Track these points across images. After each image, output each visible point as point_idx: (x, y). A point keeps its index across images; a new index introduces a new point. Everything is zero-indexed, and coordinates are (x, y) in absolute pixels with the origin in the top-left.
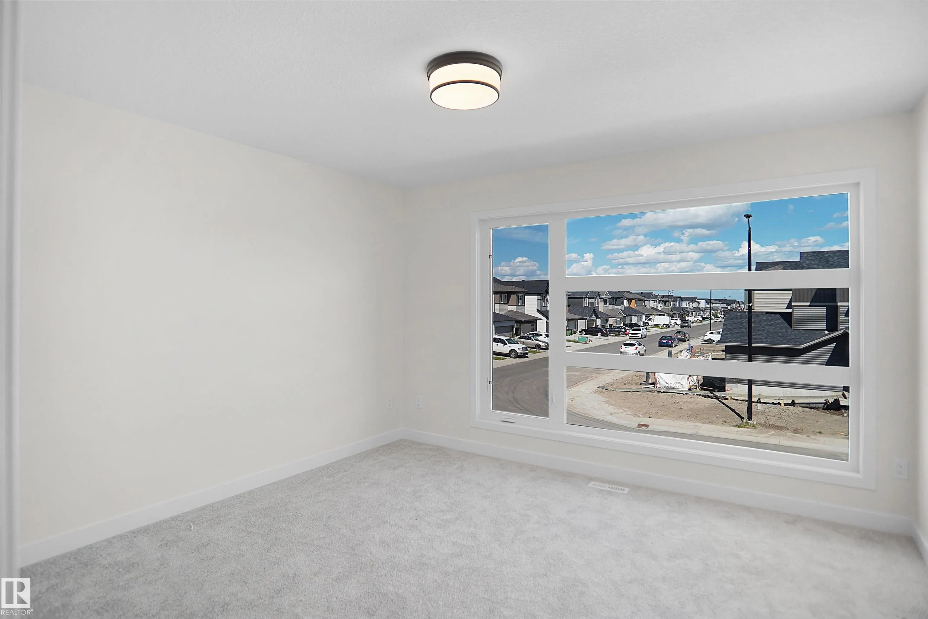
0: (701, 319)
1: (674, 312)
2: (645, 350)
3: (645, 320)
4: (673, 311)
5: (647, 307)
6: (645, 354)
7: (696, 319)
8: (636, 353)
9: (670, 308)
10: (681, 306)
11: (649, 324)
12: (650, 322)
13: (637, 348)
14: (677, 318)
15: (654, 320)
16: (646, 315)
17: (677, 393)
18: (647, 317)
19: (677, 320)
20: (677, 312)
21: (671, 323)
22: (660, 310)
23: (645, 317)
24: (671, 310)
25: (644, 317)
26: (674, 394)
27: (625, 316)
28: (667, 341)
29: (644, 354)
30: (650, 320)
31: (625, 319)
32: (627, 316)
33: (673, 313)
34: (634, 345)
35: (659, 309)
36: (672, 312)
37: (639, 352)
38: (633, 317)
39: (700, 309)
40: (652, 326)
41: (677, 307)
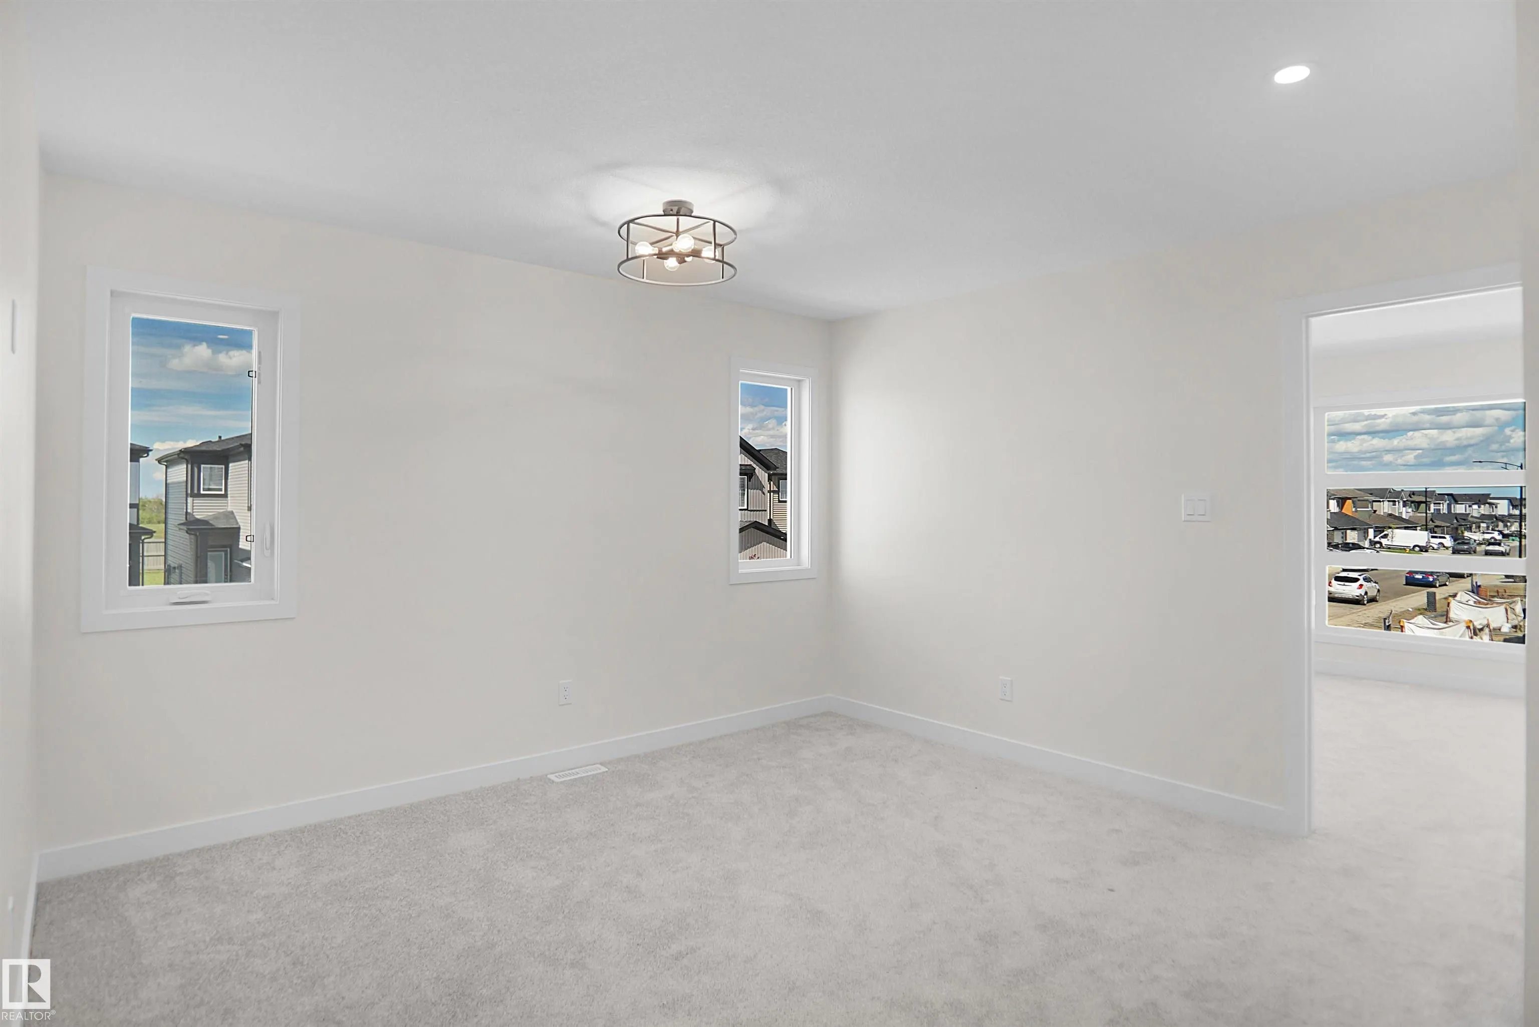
1: (1438, 523)
2: (1379, 591)
3: (1375, 537)
4: (1435, 521)
5: (1377, 513)
6: (1378, 597)
8: (1361, 594)
9: (1428, 515)
10: (1453, 512)
11: (1384, 545)
12: (1384, 541)
13: (1361, 586)
14: (1444, 534)
15: (1392, 538)
16: (1376, 527)
18: (1378, 533)
19: (1444, 538)
20: (1443, 523)
21: (1431, 544)
22: (1407, 518)
23: (1375, 531)
24: (1432, 520)
25: (1371, 531)
27: (1333, 530)
28: (1423, 576)
29: (1376, 598)
30: (1385, 536)
31: (1333, 535)
32: (1336, 529)
33: (1436, 524)
34: (1356, 580)
35: (1404, 517)
36: (1433, 522)
38: (1348, 531)
39: (1496, 518)
40: (1389, 548)
41: (1444, 513)
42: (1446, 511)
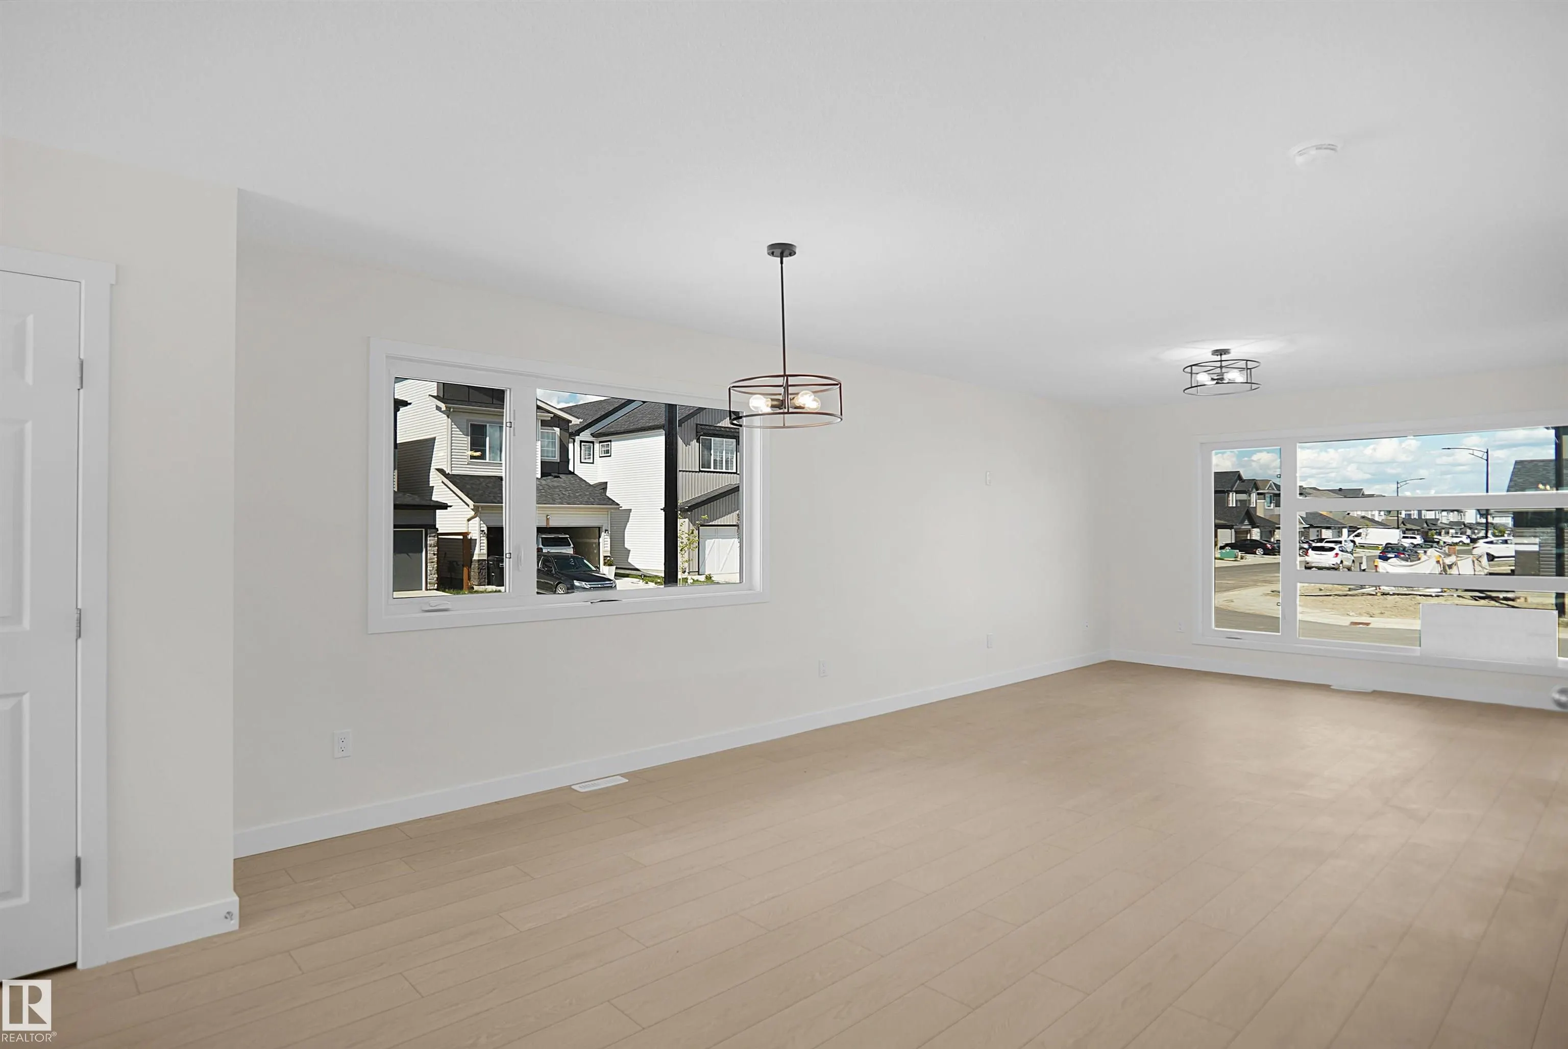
0: (1468, 541)
1: (1409, 526)
3: (1348, 536)
4: (1406, 524)
5: (1350, 515)
7: (1456, 540)
8: (1337, 563)
9: (1399, 518)
10: (1423, 518)
11: (1357, 544)
12: (1357, 540)
13: (1337, 554)
14: (1415, 534)
15: (1366, 535)
16: (1350, 527)
17: (1420, 595)
18: (1350, 533)
19: (1415, 538)
20: (1415, 527)
21: (1402, 543)
22: (1380, 521)
23: (1349, 531)
24: (1403, 523)
25: (1345, 531)
26: (1415, 596)
27: (1308, 528)
28: (1395, 555)
30: (1358, 535)
31: (1308, 532)
32: (1312, 526)
33: (1406, 527)
34: (1332, 549)
35: (1377, 519)
36: (1404, 525)
37: (1342, 562)
38: (1323, 531)
39: (1464, 524)
40: (1363, 546)
41: (1415, 519)
42: (1416, 516)
